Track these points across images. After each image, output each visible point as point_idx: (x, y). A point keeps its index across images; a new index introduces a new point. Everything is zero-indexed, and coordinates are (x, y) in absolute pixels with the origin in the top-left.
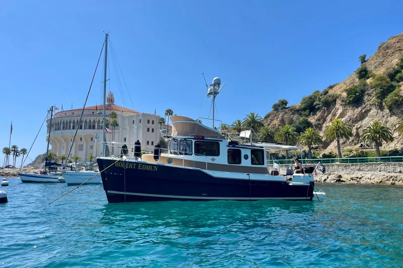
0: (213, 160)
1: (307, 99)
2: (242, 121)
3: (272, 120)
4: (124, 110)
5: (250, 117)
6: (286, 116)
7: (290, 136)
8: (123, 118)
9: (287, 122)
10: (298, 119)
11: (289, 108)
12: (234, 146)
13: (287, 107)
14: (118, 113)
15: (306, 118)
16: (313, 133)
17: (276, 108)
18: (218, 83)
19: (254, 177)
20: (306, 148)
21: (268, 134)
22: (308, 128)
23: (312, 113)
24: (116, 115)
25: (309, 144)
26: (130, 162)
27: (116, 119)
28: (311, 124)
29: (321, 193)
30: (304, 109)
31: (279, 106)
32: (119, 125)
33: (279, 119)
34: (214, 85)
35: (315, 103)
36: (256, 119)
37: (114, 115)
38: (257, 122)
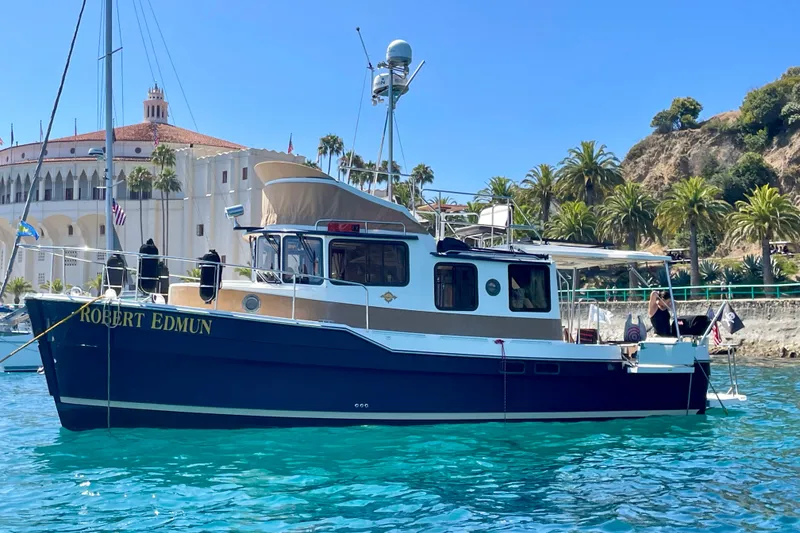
0: (388, 297)
1: (761, 95)
2: (556, 169)
3: (650, 164)
4: (196, 139)
5: (579, 155)
6: (694, 151)
7: (705, 213)
8: (195, 164)
9: (697, 169)
10: (732, 158)
11: (703, 123)
12: (456, 256)
13: (698, 121)
14: (177, 149)
15: (757, 156)
16: (777, 203)
17: (665, 125)
18: (401, 58)
19: (518, 349)
20: (756, 251)
21: (636, 209)
22: (760, 186)
23: (775, 140)
24: (172, 156)
25: (765, 238)
26: (123, 309)
27: (173, 169)
28: (774, 174)
29: (731, 397)
30: (753, 128)
31: (674, 118)
32: (183, 187)
33: (672, 161)
34: (392, 64)
35: (784, 110)
36: (599, 161)
37: (167, 158)
38: (602, 170)
